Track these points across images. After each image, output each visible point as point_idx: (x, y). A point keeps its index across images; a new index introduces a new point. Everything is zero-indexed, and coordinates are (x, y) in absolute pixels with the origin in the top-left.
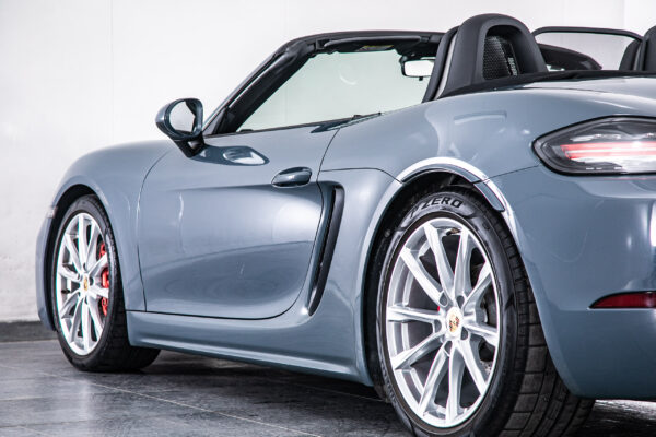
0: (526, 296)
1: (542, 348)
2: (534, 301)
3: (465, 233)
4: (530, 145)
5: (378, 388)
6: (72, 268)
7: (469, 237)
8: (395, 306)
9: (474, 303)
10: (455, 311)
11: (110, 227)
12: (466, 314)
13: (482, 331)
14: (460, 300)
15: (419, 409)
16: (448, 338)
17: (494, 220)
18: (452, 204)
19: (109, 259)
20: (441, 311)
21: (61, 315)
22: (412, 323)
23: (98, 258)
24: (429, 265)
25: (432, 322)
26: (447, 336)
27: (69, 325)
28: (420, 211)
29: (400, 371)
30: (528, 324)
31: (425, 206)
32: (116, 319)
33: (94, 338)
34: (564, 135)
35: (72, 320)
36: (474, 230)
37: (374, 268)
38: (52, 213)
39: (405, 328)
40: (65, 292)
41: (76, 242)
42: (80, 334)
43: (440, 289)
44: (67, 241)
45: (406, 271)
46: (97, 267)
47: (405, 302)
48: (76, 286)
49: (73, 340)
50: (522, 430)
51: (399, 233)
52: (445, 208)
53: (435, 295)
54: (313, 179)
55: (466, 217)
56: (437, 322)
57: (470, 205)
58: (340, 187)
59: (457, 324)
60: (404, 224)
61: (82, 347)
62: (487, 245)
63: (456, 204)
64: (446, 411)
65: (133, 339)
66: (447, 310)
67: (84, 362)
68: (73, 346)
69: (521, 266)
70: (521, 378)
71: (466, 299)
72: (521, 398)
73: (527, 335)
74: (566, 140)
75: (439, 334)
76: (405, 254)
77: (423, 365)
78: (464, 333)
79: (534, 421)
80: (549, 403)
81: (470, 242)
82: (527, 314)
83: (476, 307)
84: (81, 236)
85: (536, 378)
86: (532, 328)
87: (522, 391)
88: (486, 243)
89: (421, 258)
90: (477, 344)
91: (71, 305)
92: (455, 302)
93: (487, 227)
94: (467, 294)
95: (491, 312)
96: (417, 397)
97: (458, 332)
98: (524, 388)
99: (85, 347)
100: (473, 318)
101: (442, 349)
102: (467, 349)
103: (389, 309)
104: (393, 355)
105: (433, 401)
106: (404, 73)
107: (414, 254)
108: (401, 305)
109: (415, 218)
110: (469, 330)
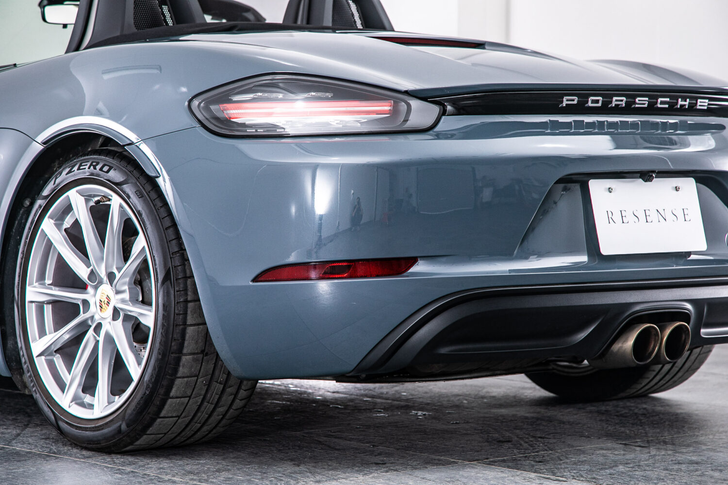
0: (184, 271)
1: (201, 326)
2: (192, 275)
3: (116, 202)
4: (187, 103)
5: (16, 379)
7: (121, 206)
8: (36, 284)
9: (127, 279)
10: (106, 289)
12: (118, 292)
13: (136, 310)
14: (111, 276)
15: (64, 400)
16: (97, 319)
17: (148, 187)
18: (101, 169)
20: (90, 290)
22: (56, 303)
24: (75, 238)
25: (80, 303)
26: (97, 317)
28: (63, 177)
29: (43, 358)
30: (186, 302)
31: (70, 172)
36: (125, 198)
37: (12, 242)
39: (48, 310)
43: (88, 264)
45: (49, 245)
47: (48, 281)
50: (179, 417)
51: (39, 202)
52: (92, 174)
53: (82, 271)
55: (117, 184)
56: (86, 303)
57: (121, 170)
59: (108, 303)
60: (46, 192)
62: (140, 215)
63: (106, 169)
64: (95, 401)
66: (96, 288)
69: (178, 237)
70: (178, 360)
71: (118, 276)
72: (178, 382)
73: (185, 314)
74: (225, 99)
75: (88, 315)
76: (48, 225)
77: (68, 350)
78: (116, 312)
79: (193, 405)
80: (209, 386)
81: (122, 211)
82: (186, 290)
83: (129, 284)
85: (195, 360)
86: (190, 305)
87: (179, 375)
88: (139, 212)
89: (65, 230)
90: (130, 325)
92: (105, 279)
93: (140, 195)
94: (119, 269)
95: (146, 289)
96: (62, 386)
97: (109, 312)
98: (182, 371)
100: (126, 296)
101: (91, 332)
102: (118, 331)
103: (28, 289)
104: (34, 340)
105: (80, 390)
106: (44, 19)
107: (58, 226)
108: (44, 284)
109: (58, 185)
110: (121, 309)
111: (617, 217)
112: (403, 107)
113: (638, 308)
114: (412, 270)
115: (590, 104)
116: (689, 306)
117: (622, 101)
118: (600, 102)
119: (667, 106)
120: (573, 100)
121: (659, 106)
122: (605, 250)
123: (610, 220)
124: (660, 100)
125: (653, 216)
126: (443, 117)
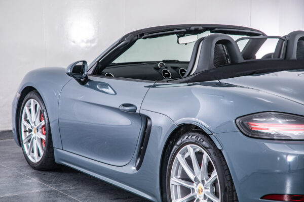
2: (235, 191)
4: (234, 121)
6: (28, 122)
8: (174, 178)
9: (210, 184)
11: (46, 108)
12: (206, 188)
14: (203, 182)
16: (198, 197)
17: (218, 152)
18: (200, 140)
19: (45, 123)
20: (195, 184)
21: (24, 142)
22: (182, 187)
23: (41, 121)
25: (191, 189)
26: (198, 196)
27: (28, 147)
28: (185, 138)
31: (187, 138)
32: (49, 150)
33: (39, 155)
35: (29, 144)
36: (209, 154)
37: (165, 157)
38: (19, 95)
39: (178, 188)
40: (25, 131)
41: (30, 110)
42: (33, 152)
43: (194, 174)
44: (26, 109)
45: (179, 163)
46: (40, 125)
47: (179, 177)
48: (30, 131)
49: (29, 154)
51: (175, 147)
52: (196, 141)
53: (192, 177)
54: (138, 111)
55: (206, 147)
56: (193, 189)
58: (149, 118)
59: (202, 191)
60: (178, 143)
62: (215, 163)
63: (202, 140)
65: (56, 160)
66: (197, 184)
67: (35, 166)
68: (30, 157)
71: (206, 182)
75: (194, 194)
76: (179, 156)
78: (205, 197)
81: (208, 158)
82: (233, 196)
83: (210, 186)
84: (32, 108)
89: (186, 159)
91: (29, 138)
92: (201, 181)
94: (207, 180)
95: (217, 187)
97: (202, 195)
99: (35, 159)
100: (209, 190)
103: (171, 179)
106: (178, 43)
107: (183, 157)
108: (177, 178)
109: (184, 141)
110: (207, 196)
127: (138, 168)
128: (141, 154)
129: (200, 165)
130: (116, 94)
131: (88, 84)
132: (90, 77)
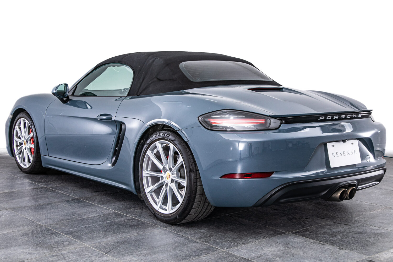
0: (196, 169)
1: (202, 186)
3: (172, 146)
4: (197, 118)
5: (139, 195)
6: (19, 138)
7: (173, 147)
8: (146, 171)
9: (175, 170)
10: (168, 173)
11: (33, 123)
12: (173, 174)
13: (180, 180)
14: (170, 169)
15: (157, 207)
17: (184, 144)
18: (166, 136)
19: (33, 135)
20: (163, 173)
21: (16, 155)
22: (152, 177)
23: (29, 134)
24: (158, 156)
25: (160, 177)
26: (166, 181)
27: (20, 158)
28: (154, 137)
29: (149, 194)
30: (197, 178)
31: (156, 136)
33: (29, 162)
34: (209, 115)
35: (21, 156)
36: (175, 145)
38: (11, 117)
39: (149, 178)
40: (17, 146)
41: (20, 129)
42: (24, 161)
43: (162, 165)
44: (17, 128)
45: (149, 158)
46: (29, 137)
47: (149, 170)
48: (21, 144)
49: (21, 163)
50: (195, 214)
51: (146, 145)
52: (163, 137)
53: (161, 167)
54: (113, 119)
55: (172, 141)
56: (162, 177)
57: (173, 136)
58: (124, 123)
59: (170, 177)
60: (148, 142)
61: (25, 165)
62: (181, 151)
63: (168, 135)
64: (167, 208)
65: (44, 165)
66: (165, 172)
67: (26, 170)
68: (22, 165)
69: (193, 158)
70: (195, 197)
71: (173, 169)
72: (195, 204)
73: (197, 182)
74: (210, 117)
75: (163, 181)
76: (149, 152)
77: (157, 191)
78: (172, 181)
79: (199, 210)
80: (204, 204)
81: (174, 149)
82: (196, 175)
84: (22, 126)
85: (200, 197)
86: (198, 179)
87: (195, 201)
88: (180, 150)
89: (154, 154)
90: (177, 184)
91: (20, 151)
92: (168, 169)
93: (180, 144)
94: (173, 167)
95: (181, 173)
96: (156, 203)
97: (170, 180)
98: (196, 200)
99: (26, 165)
100: (176, 175)
101: (164, 186)
102: (174, 186)
103: (143, 172)
104: (146, 188)
105: (162, 204)
107: (152, 153)
108: (148, 171)
109: (152, 140)
110: (174, 180)
111: (335, 155)
112: (268, 121)
113: (342, 184)
114: (272, 176)
115: (328, 119)
116: (355, 182)
117: (337, 117)
118: (331, 118)
119: (350, 117)
120: (323, 118)
121: (348, 117)
122: (332, 166)
123: (333, 156)
124: (348, 115)
125: (346, 153)
126: (282, 124)
127: (113, 165)
128: (116, 153)
129: (167, 158)
130: (92, 108)
131: (69, 103)
132: (70, 98)
